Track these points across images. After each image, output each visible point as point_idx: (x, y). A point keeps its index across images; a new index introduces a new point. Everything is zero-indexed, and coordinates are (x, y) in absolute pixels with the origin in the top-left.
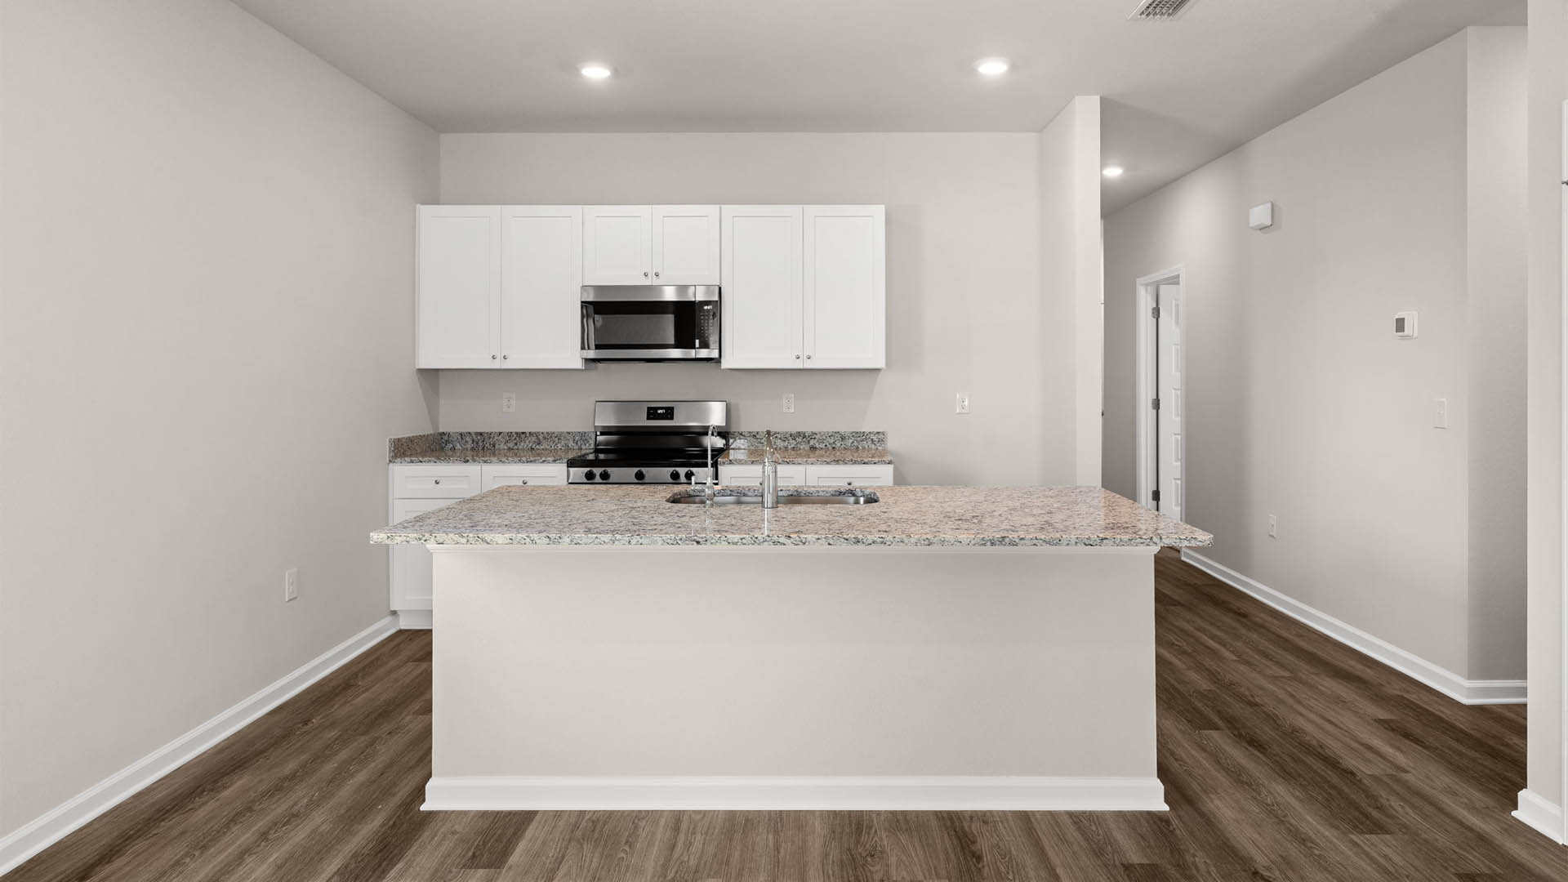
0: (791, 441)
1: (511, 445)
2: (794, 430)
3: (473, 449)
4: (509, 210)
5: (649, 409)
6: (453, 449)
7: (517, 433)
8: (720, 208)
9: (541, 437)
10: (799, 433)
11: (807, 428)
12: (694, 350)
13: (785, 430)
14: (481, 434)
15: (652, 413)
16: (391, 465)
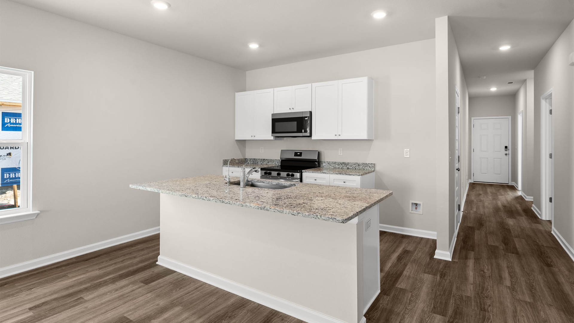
0: (341, 166)
1: (262, 163)
2: (342, 162)
3: (253, 163)
4: (255, 91)
5: (295, 153)
6: (248, 163)
7: (263, 159)
8: (312, 84)
9: (269, 161)
10: (343, 163)
11: (346, 161)
12: (302, 133)
13: (339, 161)
14: (255, 159)
15: (296, 154)
16: (223, 167)
